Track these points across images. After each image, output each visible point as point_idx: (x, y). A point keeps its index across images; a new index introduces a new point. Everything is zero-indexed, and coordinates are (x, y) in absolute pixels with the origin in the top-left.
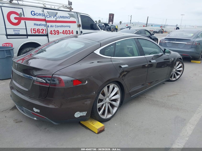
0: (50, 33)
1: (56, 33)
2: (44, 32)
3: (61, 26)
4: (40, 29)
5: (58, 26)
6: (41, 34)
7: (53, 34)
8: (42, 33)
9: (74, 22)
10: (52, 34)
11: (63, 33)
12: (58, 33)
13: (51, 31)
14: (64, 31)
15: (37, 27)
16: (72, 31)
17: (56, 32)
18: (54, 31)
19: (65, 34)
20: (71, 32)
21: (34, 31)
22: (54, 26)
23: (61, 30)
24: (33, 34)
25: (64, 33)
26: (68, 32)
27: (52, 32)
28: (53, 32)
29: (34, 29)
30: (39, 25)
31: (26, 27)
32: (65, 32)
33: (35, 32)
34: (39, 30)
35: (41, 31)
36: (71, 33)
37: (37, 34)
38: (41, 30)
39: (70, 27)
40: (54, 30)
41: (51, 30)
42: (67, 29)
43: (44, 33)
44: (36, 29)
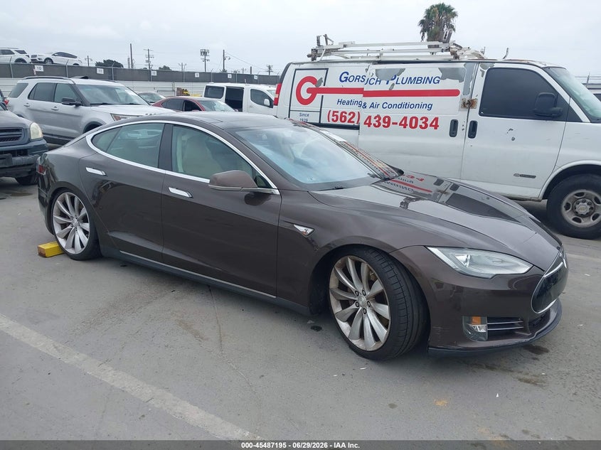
0: (365, 123)
1: (382, 124)
2: (355, 119)
3: (401, 106)
4: (346, 113)
5: (391, 106)
6: (346, 123)
7: (372, 126)
8: (349, 121)
9: (454, 93)
10: (369, 125)
11: (400, 124)
12: (386, 125)
13: (369, 118)
14: (405, 118)
15: (341, 108)
16: (436, 119)
17: (381, 121)
18: (377, 119)
19: (408, 127)
20: (429, 123)
21: (333, 116)
22: (380, 106)
23: (396, 115)
24: (331, 122)
25: (405, 126)
26: (420, 123)
27: (370, 121)
28: (373, 121)
29: (334, 112)
30: (348, 103)
31: (321, 107)
32: (408, 123)
33: (335, 118)
34: (344, 114)
35: (348, 117)
36: (431, 125)
37: (339, 122)
38: (350, 114)
39: (430, 107)
40: (378, 116)
41: (370, 114)
42: (420, 113)
43: (353, 122)
44: (338, 112)
